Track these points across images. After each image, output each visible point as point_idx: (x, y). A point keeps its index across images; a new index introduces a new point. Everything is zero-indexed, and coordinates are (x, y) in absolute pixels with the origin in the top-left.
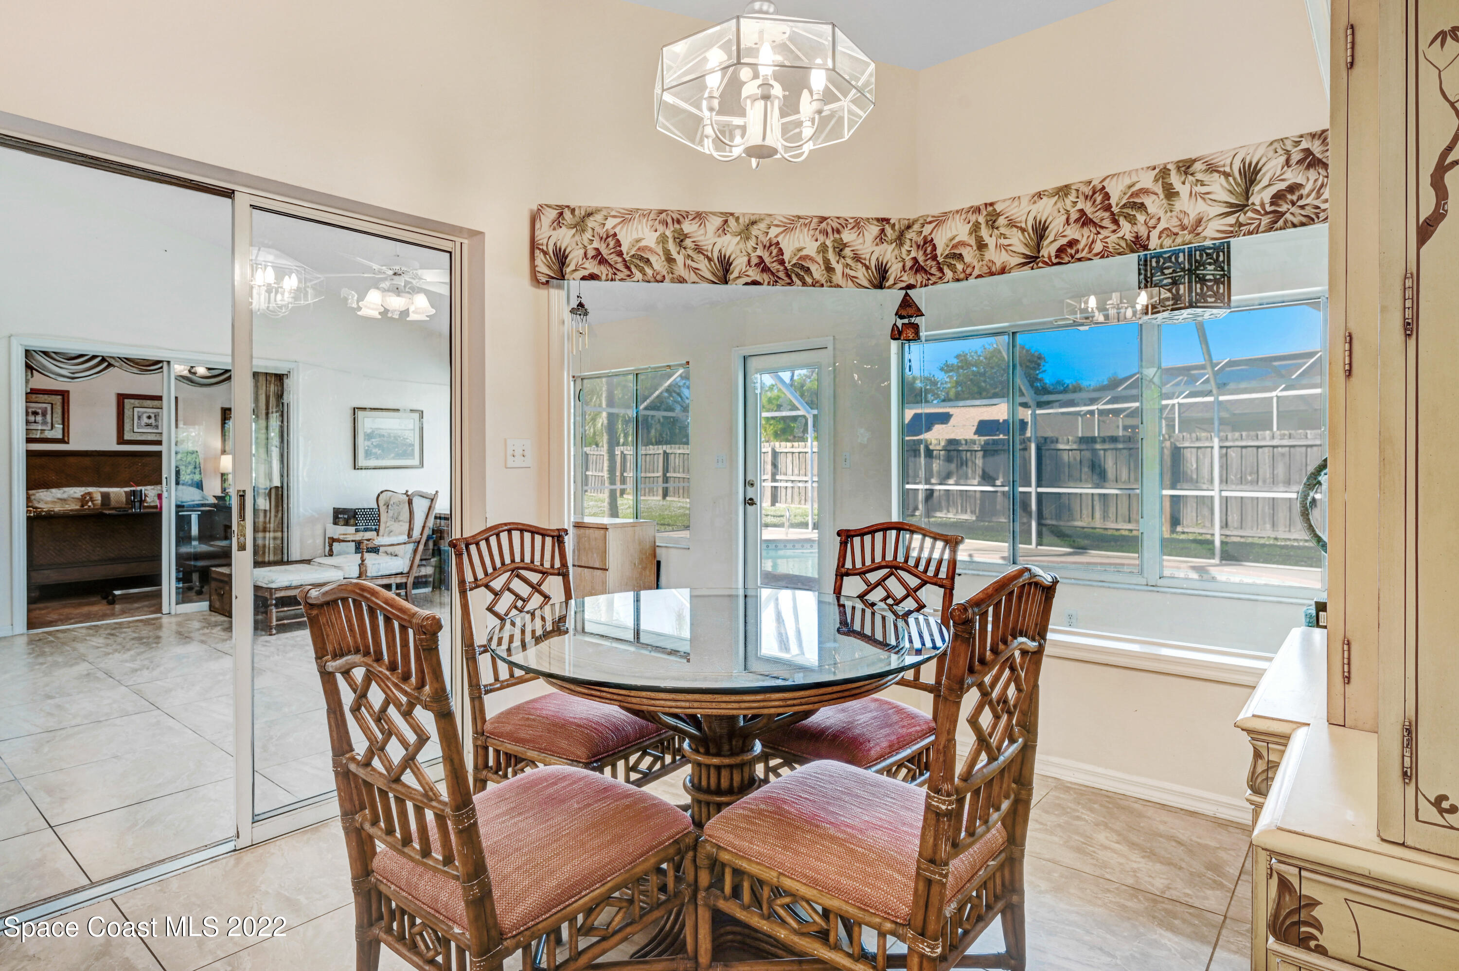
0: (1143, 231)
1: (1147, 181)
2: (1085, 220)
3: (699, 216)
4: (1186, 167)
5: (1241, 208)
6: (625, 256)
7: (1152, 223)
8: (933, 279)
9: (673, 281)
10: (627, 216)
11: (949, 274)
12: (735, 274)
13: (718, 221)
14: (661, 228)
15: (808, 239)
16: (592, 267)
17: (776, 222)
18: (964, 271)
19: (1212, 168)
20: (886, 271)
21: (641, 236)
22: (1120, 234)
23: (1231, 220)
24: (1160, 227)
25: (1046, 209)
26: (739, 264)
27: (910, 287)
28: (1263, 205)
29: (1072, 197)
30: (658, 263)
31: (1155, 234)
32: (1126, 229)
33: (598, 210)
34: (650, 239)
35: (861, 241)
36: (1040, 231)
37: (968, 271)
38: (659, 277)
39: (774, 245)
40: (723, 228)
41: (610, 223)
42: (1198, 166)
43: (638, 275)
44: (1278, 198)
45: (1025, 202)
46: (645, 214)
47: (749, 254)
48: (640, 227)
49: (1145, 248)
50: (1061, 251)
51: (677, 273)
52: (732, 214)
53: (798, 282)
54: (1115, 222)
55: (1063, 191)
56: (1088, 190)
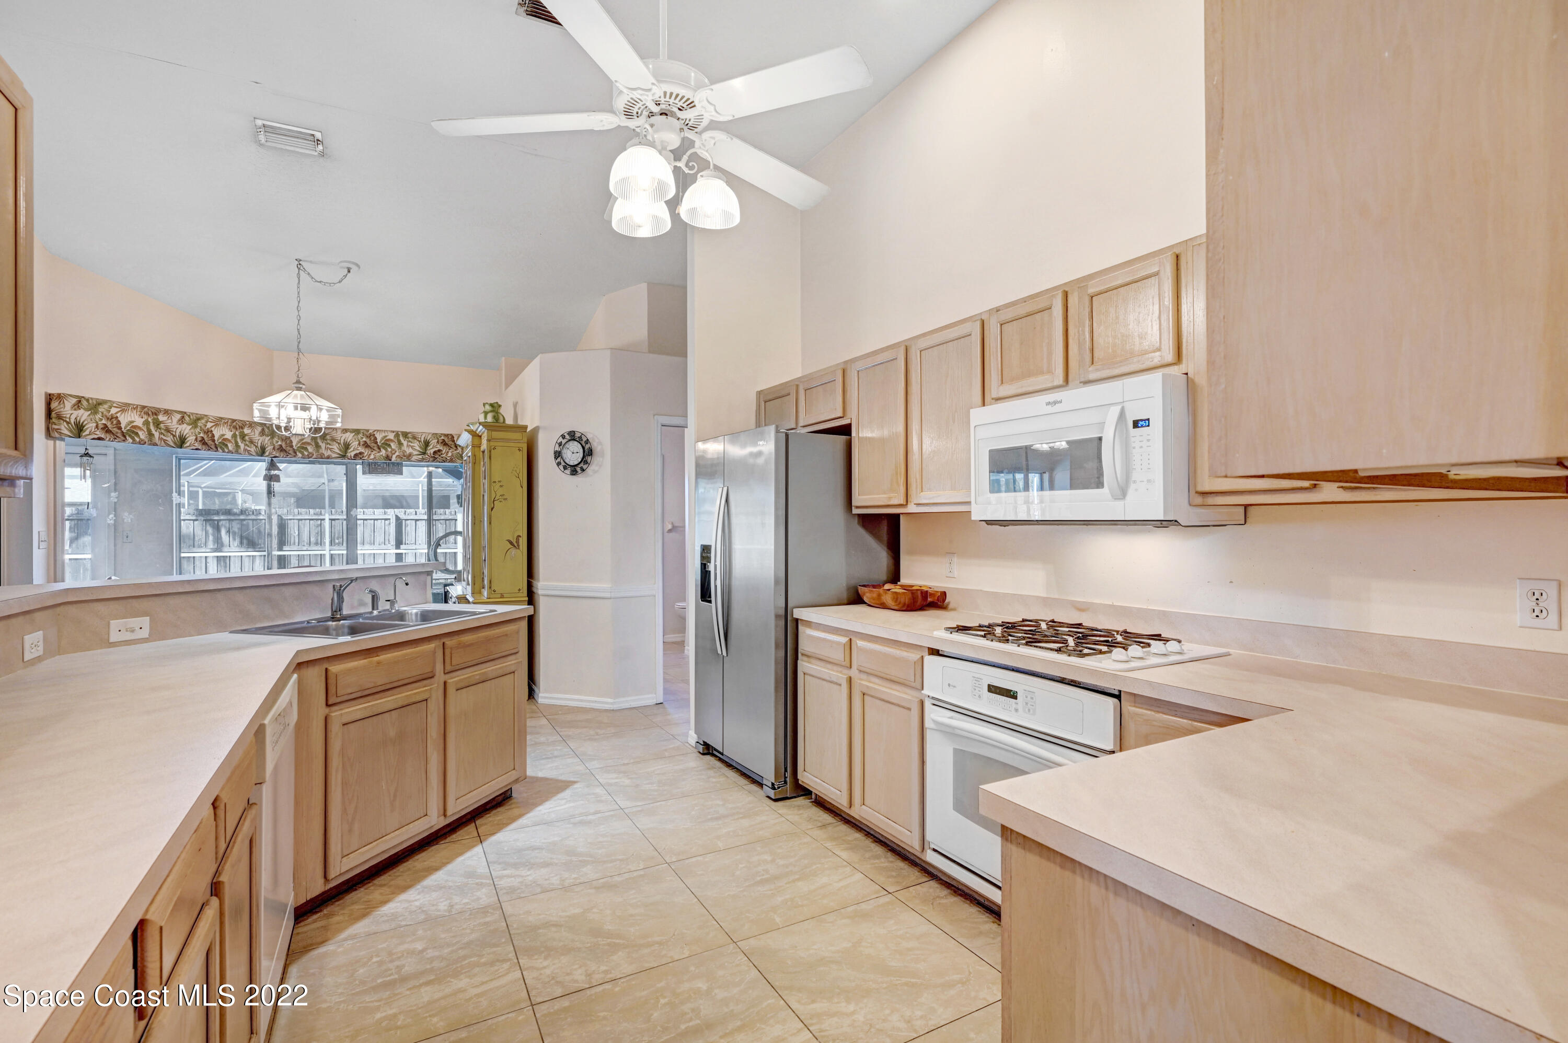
0: (390, 454)
1: (391, 436)
2: (366, 445)
3: (167, 412)
4: (405, 435)
5: (424, 453)
6: (123, 430)
7: (393, 452)
8: (290, 456)
9: (150, 444)
10: (124, 407)
11: (299, 455)
12: (188, 444)
13: (179, 416)
14: (146, 417)
15: (227, 430)
16: (100, 434)
17: (210, 420)
18: (308, 455)
19: (414, 438)
20: (265, 449)
21: (133, 419)
22: (381, 454)
23: (420, 457)
24: (397, 454)
25: (349, 437)
26: (191, 439)
27: (275, 457)
28: (430, 454)
29: (361, 435)
30: (143, 435)
31: (394, 457)
32: (383, 452)
33: (105, 402)
34: (139, 422)
35: (253, 433)
36: (347, 446)
37: (310, 455)
38: (142, 442)
39: (209, 432)
40: (182, 421)
41: (113, 411)
42: (409, 435)
43: (130, 440)
44: (435, 452)
45: (339, 432)
46: (135, 407)
47: (196, 436)
48: (132, 415)
49: (390, 460)
50: (356, 455)
51: (154, 441)
52: (185, 413)
53: (221, 451)
54: (379, 449)
55: (357, 432)
56: (368, 434)
